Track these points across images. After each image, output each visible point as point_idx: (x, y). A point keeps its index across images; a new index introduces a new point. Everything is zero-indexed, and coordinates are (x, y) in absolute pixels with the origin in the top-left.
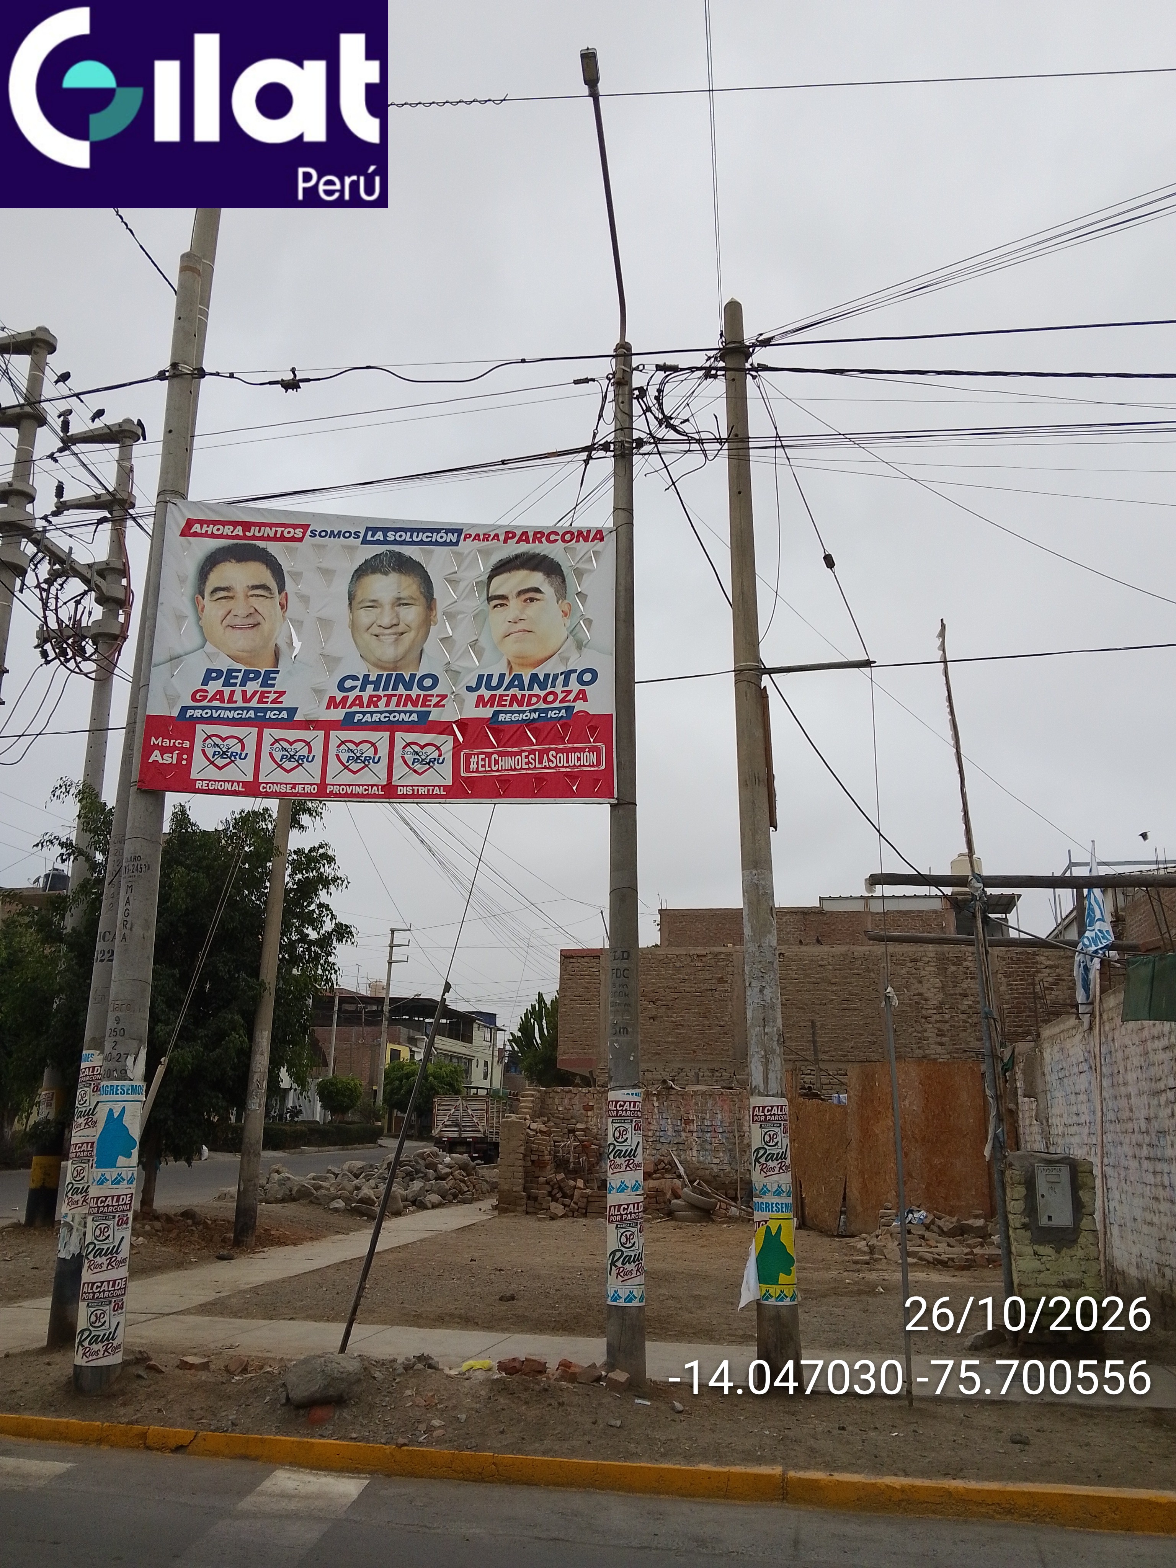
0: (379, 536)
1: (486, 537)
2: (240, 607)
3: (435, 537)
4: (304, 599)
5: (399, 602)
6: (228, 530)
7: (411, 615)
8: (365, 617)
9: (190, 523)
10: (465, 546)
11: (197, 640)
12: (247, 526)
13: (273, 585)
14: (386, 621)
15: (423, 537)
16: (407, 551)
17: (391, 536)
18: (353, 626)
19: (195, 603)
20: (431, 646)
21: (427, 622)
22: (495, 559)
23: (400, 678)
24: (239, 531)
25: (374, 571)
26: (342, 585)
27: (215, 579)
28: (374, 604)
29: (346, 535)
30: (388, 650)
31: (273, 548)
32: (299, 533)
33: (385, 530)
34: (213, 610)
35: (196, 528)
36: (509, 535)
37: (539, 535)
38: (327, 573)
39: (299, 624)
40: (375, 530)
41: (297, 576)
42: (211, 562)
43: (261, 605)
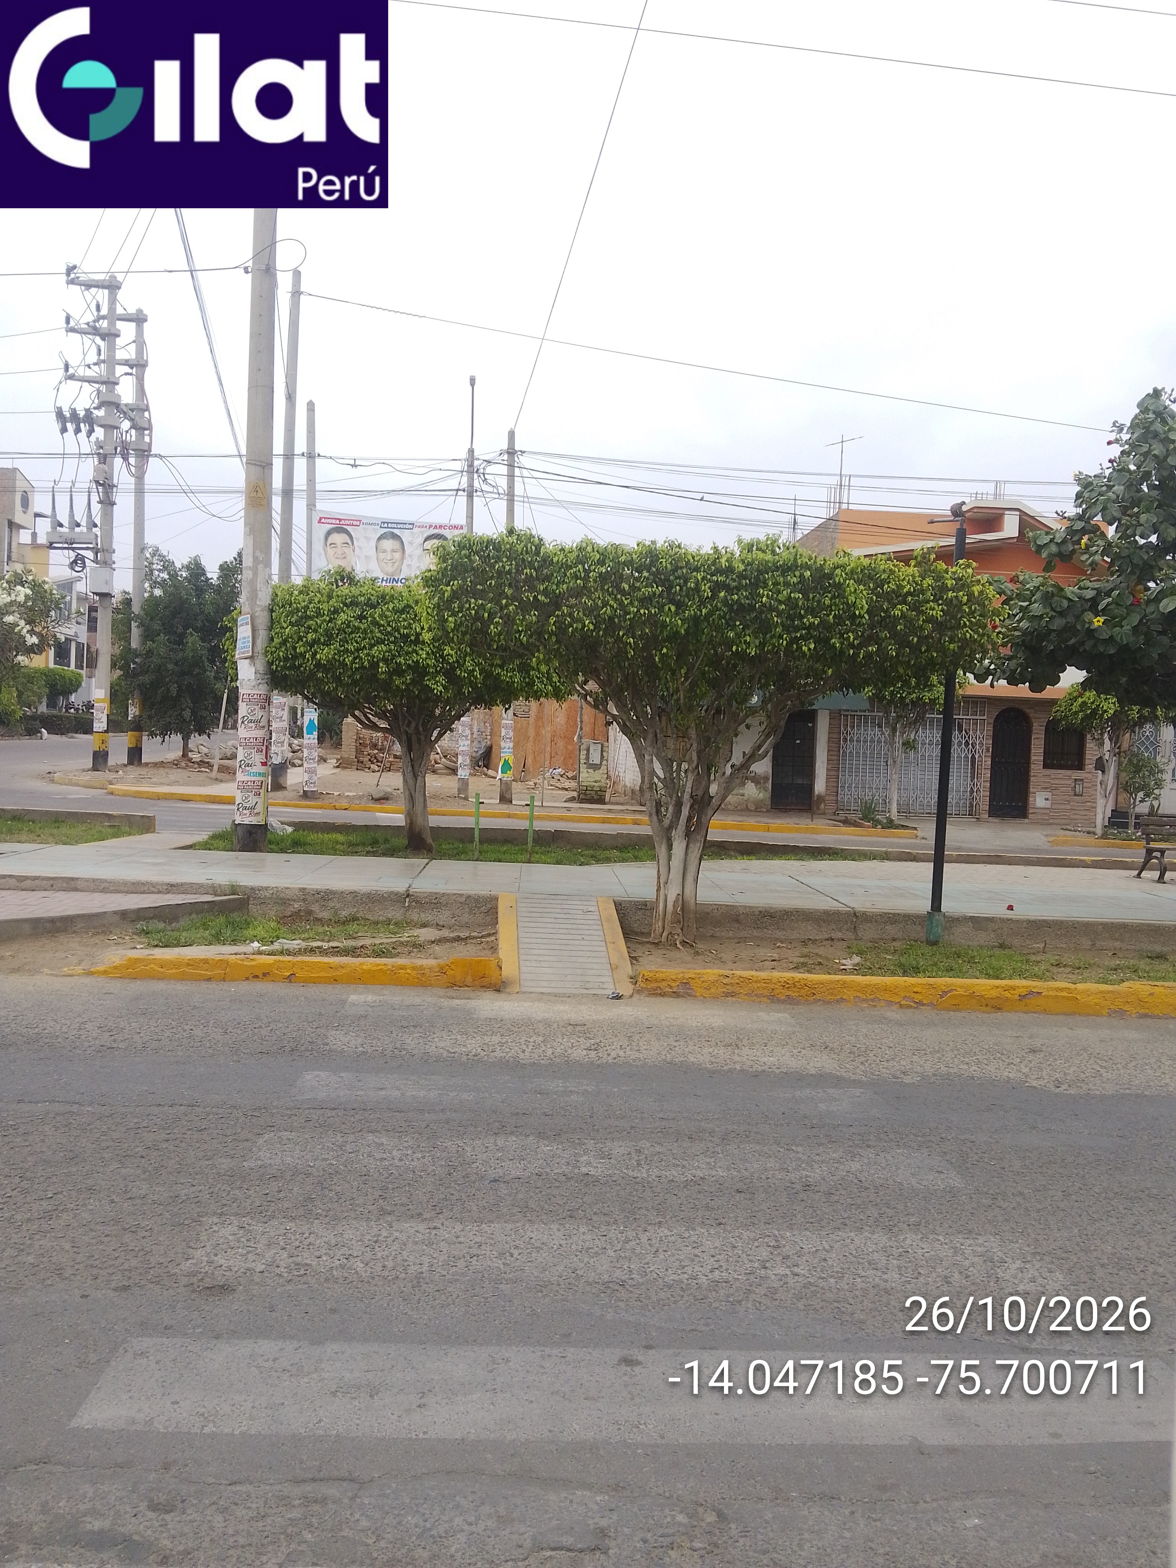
0: (386, 525)
1: (423, 527)
2: (339, 551)
3: (405, 526)
4: (360, 548)
5: (393, 551)
6: (334, 521)
7: (397, 555)
8: (382, 556)
9: (321, 519)
10: (415, 530)
11: (326, 563)
12: (340, 520)
13: (350, 543)
14: (389, 558)
15: (401, 526)
16: (395, 531)
17: (390, 525)
18: (378, 559)
19: (324, 550)
20: (404, 567)
21: (403, 558)
22: (425, 535)
23: (394, 579)
24: (338, 522)
25: (384, 538)
26: (373, 543)
27: (330, 541)
28: (384, 551)
29: (375, 524)
30: (390, 569)
31: (349, 528)
32: (358, 523)
33: (388, 523)
34: (331, 551)
35: (323, 520)
36: (430, 526)
37: (441, 527)
38: (368, 539)
39: (359, 557)
40: (384, 523)
41: (358, 539)
42: (329, 533)
43: (346, 550)
